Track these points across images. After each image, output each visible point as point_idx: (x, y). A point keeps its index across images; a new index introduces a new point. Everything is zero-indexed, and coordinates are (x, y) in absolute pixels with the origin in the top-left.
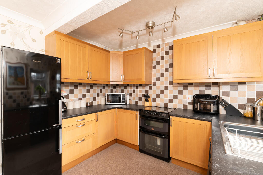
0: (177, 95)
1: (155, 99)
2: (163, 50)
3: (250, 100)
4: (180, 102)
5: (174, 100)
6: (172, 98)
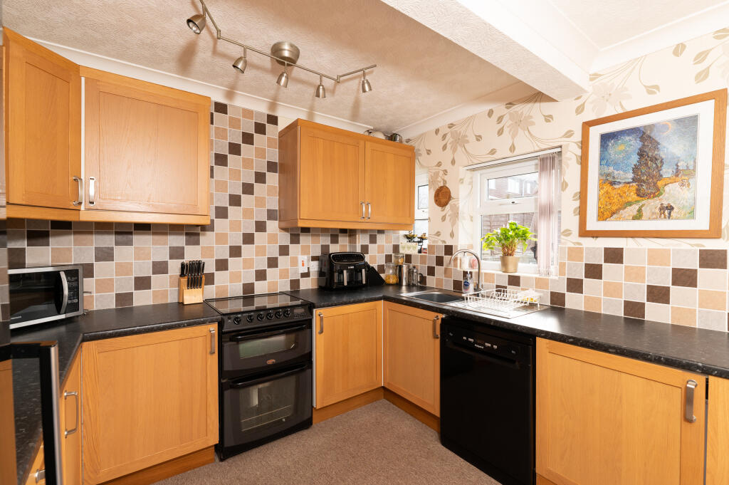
0: (277, 258)
1: (213, 274)
2: (234, 123)
3: (388, 258)
4: (284, 274)
5: (270, 272)
6: (264, 266)
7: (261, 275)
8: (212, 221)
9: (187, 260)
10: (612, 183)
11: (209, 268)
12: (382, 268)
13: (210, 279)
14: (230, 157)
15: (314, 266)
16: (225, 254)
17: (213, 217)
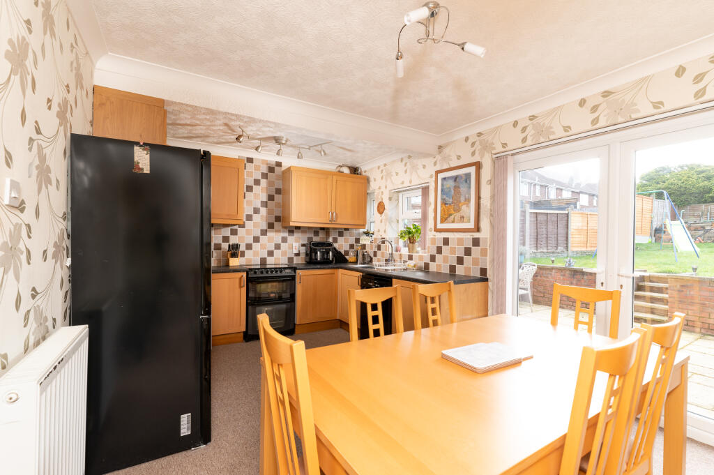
0: (280, 244)
1: (244, 252)
2: (257, 168)
3: (352, 246)
4: (284, 253)
5: (276, 252)
6: (272, 248)
7: (271, 254)
8: (244, 222)
9: (231, 243)
10: (446, 204)
11: (242, 248)
12: (347, 253)
13: (243, 254)
14: (254, 187)
15: (303, 250)
16: (251, 241)
17: (245, 220)
